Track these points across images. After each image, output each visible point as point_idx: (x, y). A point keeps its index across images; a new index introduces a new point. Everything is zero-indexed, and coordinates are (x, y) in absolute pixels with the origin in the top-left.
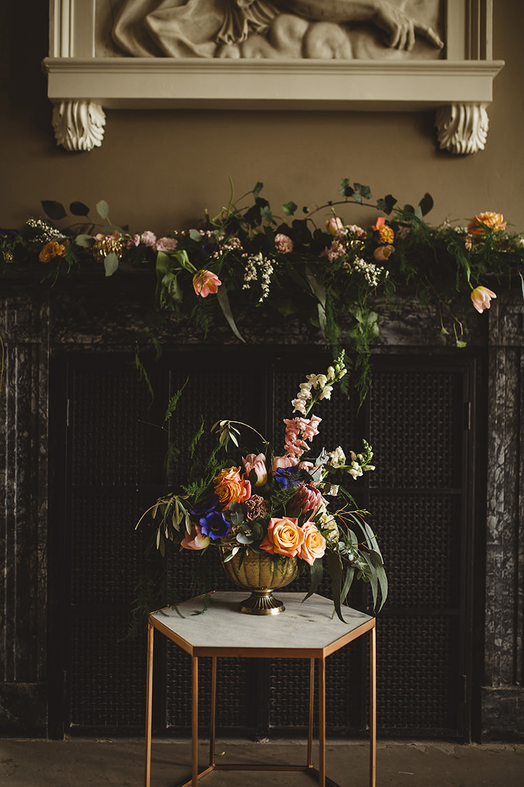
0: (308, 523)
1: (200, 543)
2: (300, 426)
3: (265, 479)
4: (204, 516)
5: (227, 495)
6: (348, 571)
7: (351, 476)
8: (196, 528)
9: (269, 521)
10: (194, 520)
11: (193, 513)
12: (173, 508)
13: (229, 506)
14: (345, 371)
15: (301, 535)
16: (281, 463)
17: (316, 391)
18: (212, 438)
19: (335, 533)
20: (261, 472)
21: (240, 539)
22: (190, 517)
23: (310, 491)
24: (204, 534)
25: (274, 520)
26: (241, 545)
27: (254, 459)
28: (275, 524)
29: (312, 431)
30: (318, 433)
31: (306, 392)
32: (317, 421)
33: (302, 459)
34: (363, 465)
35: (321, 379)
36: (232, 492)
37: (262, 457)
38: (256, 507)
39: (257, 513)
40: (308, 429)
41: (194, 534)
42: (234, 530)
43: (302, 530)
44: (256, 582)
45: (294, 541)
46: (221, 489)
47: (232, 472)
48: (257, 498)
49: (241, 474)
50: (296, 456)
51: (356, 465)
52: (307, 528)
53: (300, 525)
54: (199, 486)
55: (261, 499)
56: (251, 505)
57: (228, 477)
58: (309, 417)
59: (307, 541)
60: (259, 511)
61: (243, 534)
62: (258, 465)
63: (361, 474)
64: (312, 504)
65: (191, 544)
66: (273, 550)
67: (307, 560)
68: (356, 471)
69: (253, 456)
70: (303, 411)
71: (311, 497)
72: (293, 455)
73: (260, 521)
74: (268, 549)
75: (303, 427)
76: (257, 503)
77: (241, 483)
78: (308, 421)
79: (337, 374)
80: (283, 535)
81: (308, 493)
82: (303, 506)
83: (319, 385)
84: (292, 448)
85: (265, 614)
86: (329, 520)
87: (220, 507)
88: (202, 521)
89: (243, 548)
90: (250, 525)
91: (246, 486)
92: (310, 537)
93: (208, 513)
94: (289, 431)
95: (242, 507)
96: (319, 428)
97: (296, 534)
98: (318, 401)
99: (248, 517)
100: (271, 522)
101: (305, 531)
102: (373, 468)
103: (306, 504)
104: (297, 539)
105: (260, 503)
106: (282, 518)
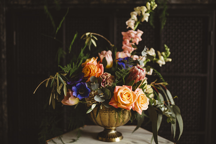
0: (138, 89)
1: (73, 102)
2: (131, 35)
3: (111, 64)
4: (75, 85)
5: (89, 72)
6: (159, 116)
7: (158, 64)
8: (70, 92)
9: (114, 88)
10: (69, 88)
11: (68, 83)
12: (56, 80)
13: (90, 79)
14: (156, 5)
15: (135, 96)
16: (121, 55)
17: (140, 17)
18: (81, 42)
19: (152, 96)
20: (109, 60)
21: (97, 99)
22: (66, 86)
23: (139, 70)
24: (74, 96)
25: (117, 87)
26: (97, 102)
27: (106, 53)
28: (118, 90)
29: (138, 38)
30: (141, 39)
31: (134, 17)
32: (140, 33)
33: (133, 54)
34: (165, 58)
35: (143, 9)
36: (92, 71)
37: (110, 52)
38: (106, 79)
39: (107, 83)
40: (136, 37)
41: (69, 96)
42: (93, 93)
44: (107, 123)
45: (130, 100)
46: (86, 70)
47: (92, 60)
48: (107, 74)
49: (98, 61)
50: (129, 52)
51: (162, 58)
52: (138, 92)
53: (134, 90)
54: (72, 67)
55: (109, 75)
56: (103, 78)
57: (90, 62)
58: (136, 30)
59: (138, 100)
60: (108, 82)
61: (99, 96)
62: (107, 56)
63: (164, 63)
64: (140, 77)
65: (67, 102)
66: (117, 105)
67: (138, 111)
68: (162, 62)
69: (104, 52)
70: (133, 27)
71: (140, 73)
72: (127, 52)
73: (109, 88)
74: (114, 105)
75: (133, 35)
76: (107, 77)
77: (98, 66)
78: (136, 32)
79: (151, 7)
80: (124, 96)
81: (138, 71)
82: (135, 79)
83: (141, 14)
84: (127, 48)
85: (111, 141)
86: (149, 88)
87: (85, 80)
88: (74, 88)
89: (98, 104)
90: (103, 90)
91: (100, 67)
92: (140, 97)
93: (77, 83)
94: (125, 38)
95: (98, 80)
96: (142, 37)
97: (132, 96)
98: (141, 22)
99: (102, 85)
100: (116, 88)
101: (136, 94)
102: (170, 60)
103: (137, 77)
104: (132, 99)
105: (109, 77)
106: (122, 86)
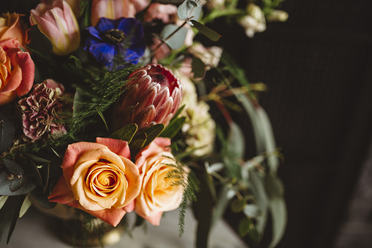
15: (132, 180)
20: (63, 28)
25: (73, 150)
28: (80, 156)
34: (267, 10)
43: (137, 167)
52: (148, 160)
53: (134, 156)
59: (146, 189)
63: (261, 27)
68: (254, 22)
71: (159, 98)
82: (140, 118)
91: (21, 62)
92: (155, 178)
99: (26, 133)
100: (68, 154)
101: (141, 172)
102: (283, 16)
103: (147, 112)
104: (122, 193)
105: (49, 105)
106: (95, 141)
